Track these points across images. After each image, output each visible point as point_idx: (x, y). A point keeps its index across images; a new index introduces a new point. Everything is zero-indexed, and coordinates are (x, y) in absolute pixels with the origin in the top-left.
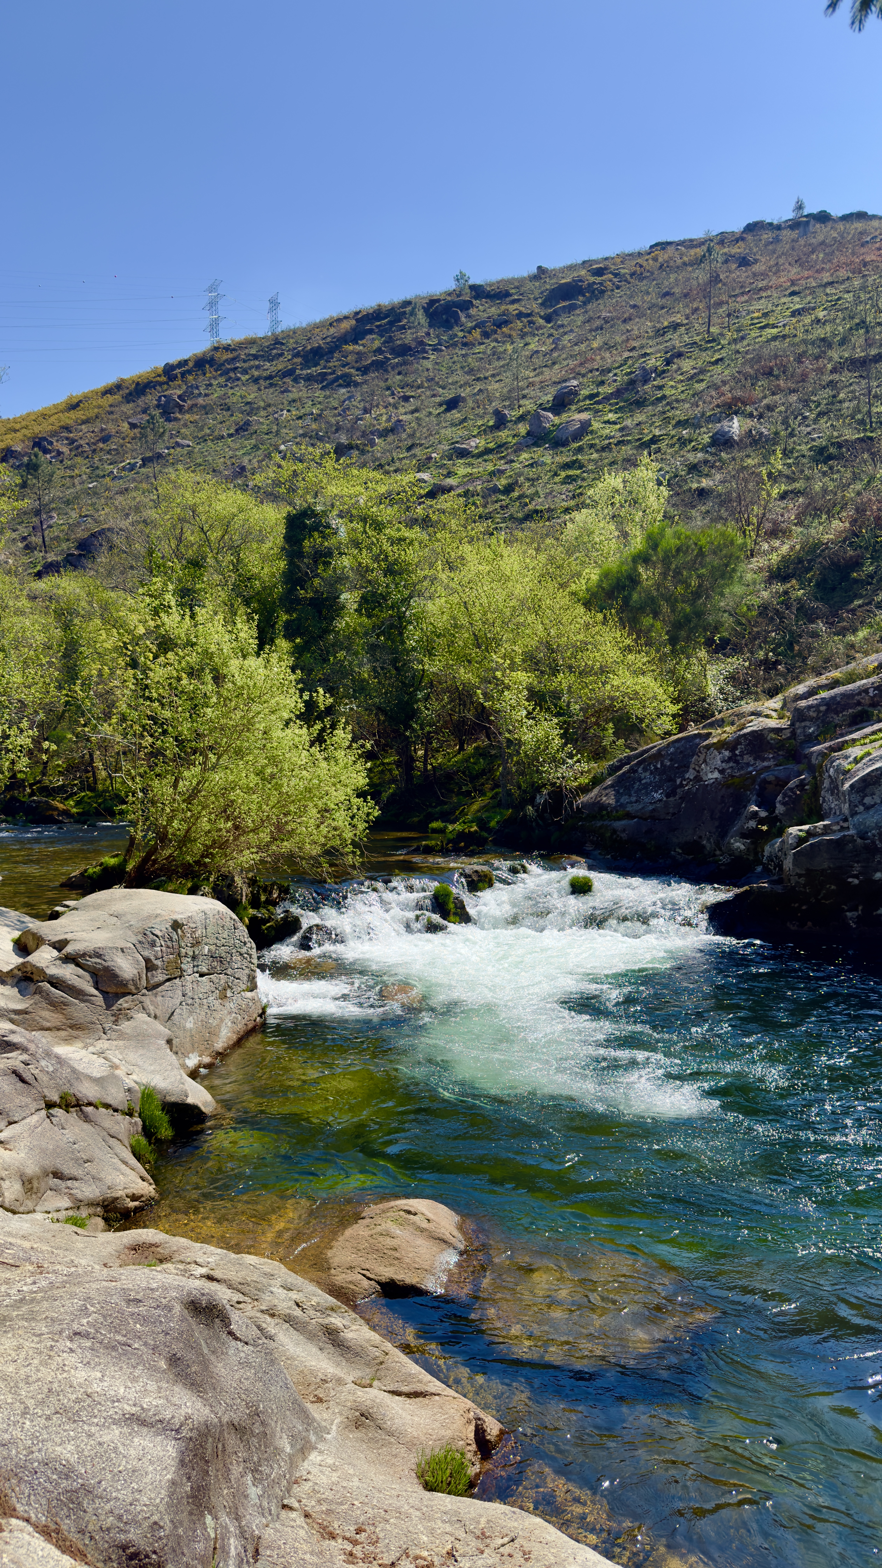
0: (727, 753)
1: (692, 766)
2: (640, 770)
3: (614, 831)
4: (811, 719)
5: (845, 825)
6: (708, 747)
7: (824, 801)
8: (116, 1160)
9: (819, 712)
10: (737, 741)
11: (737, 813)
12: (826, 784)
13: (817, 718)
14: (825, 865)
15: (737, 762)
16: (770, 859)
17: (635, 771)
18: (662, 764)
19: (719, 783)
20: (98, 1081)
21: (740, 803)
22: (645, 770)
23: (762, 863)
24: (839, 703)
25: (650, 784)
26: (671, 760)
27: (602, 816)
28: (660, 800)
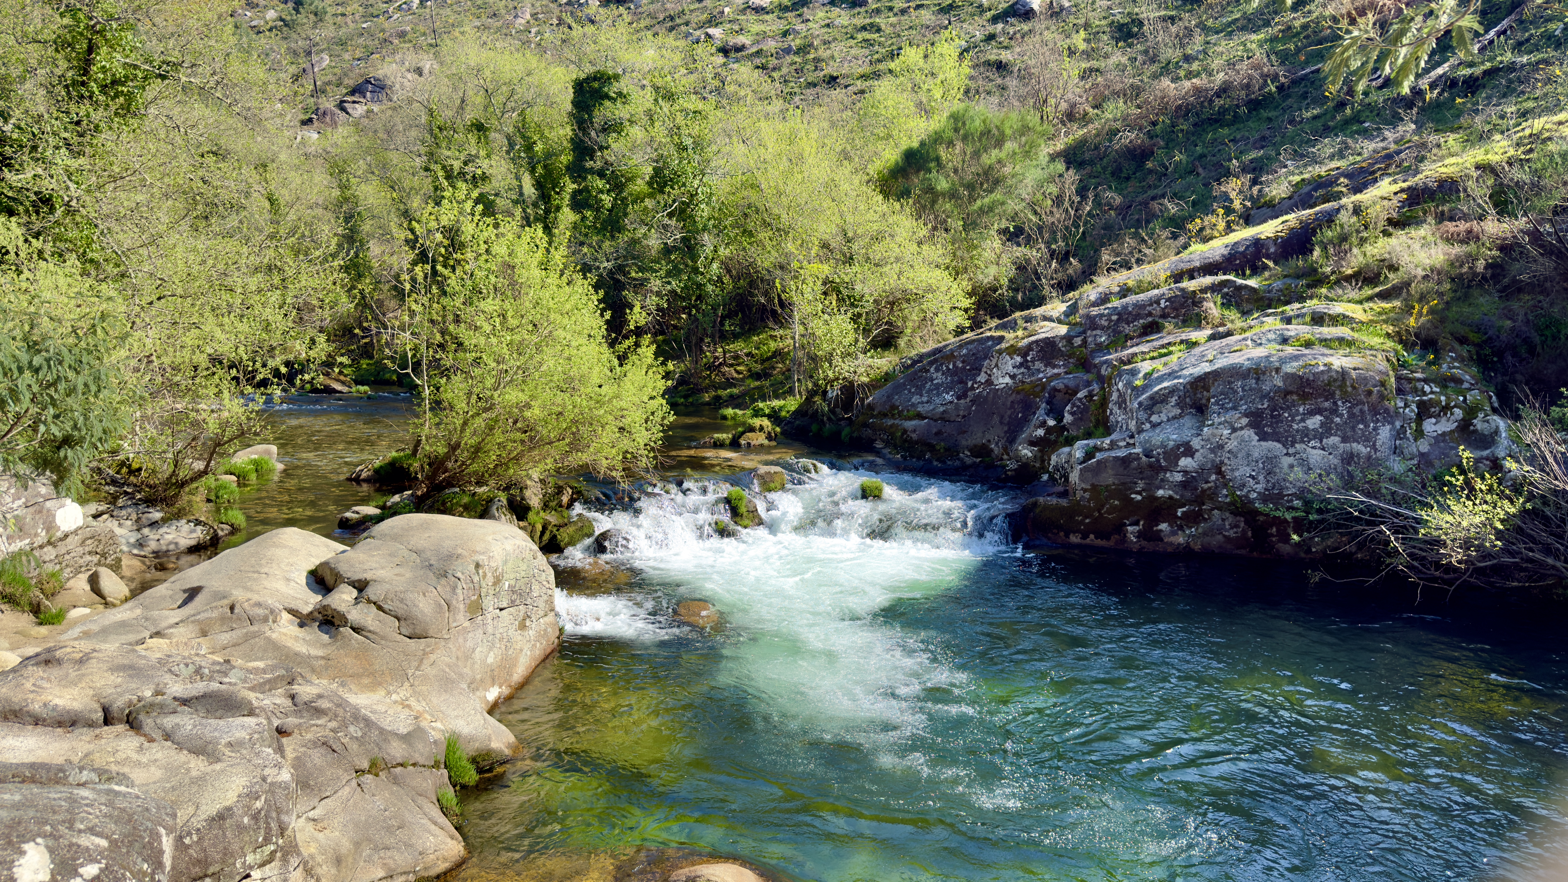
0: (1018, 359)
1: (984, 370)
2: (932, 370)
3: (905, 431)
4: (1102, 328)
5: (1131, 441)
6: (1000, 352)
7: (1111, 413)
8: (425, 821)
9: (1111, 321)
10: (1029, 347)
11: (1026, 420)
12: (1115, 397)
13: (1109, 328)
14: (1110, 481)
15: (1028, 368)
16: (1057, 469)
17: (928, 371)
18: (954, 365)
19: (1010, 388)
20: (406, 738)
21: (1029, 408)
22: (937, 370)
23: (1048, 472)
24: (1130, 313)
25: (941, 385)
26: (963, 362)
27: (893, 415)
28: (951, 402)
